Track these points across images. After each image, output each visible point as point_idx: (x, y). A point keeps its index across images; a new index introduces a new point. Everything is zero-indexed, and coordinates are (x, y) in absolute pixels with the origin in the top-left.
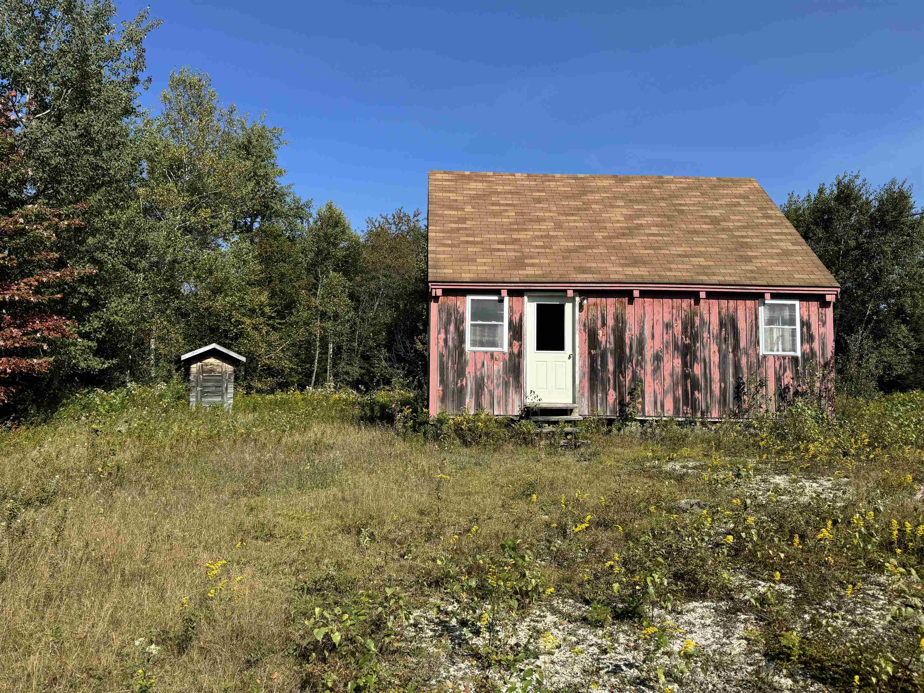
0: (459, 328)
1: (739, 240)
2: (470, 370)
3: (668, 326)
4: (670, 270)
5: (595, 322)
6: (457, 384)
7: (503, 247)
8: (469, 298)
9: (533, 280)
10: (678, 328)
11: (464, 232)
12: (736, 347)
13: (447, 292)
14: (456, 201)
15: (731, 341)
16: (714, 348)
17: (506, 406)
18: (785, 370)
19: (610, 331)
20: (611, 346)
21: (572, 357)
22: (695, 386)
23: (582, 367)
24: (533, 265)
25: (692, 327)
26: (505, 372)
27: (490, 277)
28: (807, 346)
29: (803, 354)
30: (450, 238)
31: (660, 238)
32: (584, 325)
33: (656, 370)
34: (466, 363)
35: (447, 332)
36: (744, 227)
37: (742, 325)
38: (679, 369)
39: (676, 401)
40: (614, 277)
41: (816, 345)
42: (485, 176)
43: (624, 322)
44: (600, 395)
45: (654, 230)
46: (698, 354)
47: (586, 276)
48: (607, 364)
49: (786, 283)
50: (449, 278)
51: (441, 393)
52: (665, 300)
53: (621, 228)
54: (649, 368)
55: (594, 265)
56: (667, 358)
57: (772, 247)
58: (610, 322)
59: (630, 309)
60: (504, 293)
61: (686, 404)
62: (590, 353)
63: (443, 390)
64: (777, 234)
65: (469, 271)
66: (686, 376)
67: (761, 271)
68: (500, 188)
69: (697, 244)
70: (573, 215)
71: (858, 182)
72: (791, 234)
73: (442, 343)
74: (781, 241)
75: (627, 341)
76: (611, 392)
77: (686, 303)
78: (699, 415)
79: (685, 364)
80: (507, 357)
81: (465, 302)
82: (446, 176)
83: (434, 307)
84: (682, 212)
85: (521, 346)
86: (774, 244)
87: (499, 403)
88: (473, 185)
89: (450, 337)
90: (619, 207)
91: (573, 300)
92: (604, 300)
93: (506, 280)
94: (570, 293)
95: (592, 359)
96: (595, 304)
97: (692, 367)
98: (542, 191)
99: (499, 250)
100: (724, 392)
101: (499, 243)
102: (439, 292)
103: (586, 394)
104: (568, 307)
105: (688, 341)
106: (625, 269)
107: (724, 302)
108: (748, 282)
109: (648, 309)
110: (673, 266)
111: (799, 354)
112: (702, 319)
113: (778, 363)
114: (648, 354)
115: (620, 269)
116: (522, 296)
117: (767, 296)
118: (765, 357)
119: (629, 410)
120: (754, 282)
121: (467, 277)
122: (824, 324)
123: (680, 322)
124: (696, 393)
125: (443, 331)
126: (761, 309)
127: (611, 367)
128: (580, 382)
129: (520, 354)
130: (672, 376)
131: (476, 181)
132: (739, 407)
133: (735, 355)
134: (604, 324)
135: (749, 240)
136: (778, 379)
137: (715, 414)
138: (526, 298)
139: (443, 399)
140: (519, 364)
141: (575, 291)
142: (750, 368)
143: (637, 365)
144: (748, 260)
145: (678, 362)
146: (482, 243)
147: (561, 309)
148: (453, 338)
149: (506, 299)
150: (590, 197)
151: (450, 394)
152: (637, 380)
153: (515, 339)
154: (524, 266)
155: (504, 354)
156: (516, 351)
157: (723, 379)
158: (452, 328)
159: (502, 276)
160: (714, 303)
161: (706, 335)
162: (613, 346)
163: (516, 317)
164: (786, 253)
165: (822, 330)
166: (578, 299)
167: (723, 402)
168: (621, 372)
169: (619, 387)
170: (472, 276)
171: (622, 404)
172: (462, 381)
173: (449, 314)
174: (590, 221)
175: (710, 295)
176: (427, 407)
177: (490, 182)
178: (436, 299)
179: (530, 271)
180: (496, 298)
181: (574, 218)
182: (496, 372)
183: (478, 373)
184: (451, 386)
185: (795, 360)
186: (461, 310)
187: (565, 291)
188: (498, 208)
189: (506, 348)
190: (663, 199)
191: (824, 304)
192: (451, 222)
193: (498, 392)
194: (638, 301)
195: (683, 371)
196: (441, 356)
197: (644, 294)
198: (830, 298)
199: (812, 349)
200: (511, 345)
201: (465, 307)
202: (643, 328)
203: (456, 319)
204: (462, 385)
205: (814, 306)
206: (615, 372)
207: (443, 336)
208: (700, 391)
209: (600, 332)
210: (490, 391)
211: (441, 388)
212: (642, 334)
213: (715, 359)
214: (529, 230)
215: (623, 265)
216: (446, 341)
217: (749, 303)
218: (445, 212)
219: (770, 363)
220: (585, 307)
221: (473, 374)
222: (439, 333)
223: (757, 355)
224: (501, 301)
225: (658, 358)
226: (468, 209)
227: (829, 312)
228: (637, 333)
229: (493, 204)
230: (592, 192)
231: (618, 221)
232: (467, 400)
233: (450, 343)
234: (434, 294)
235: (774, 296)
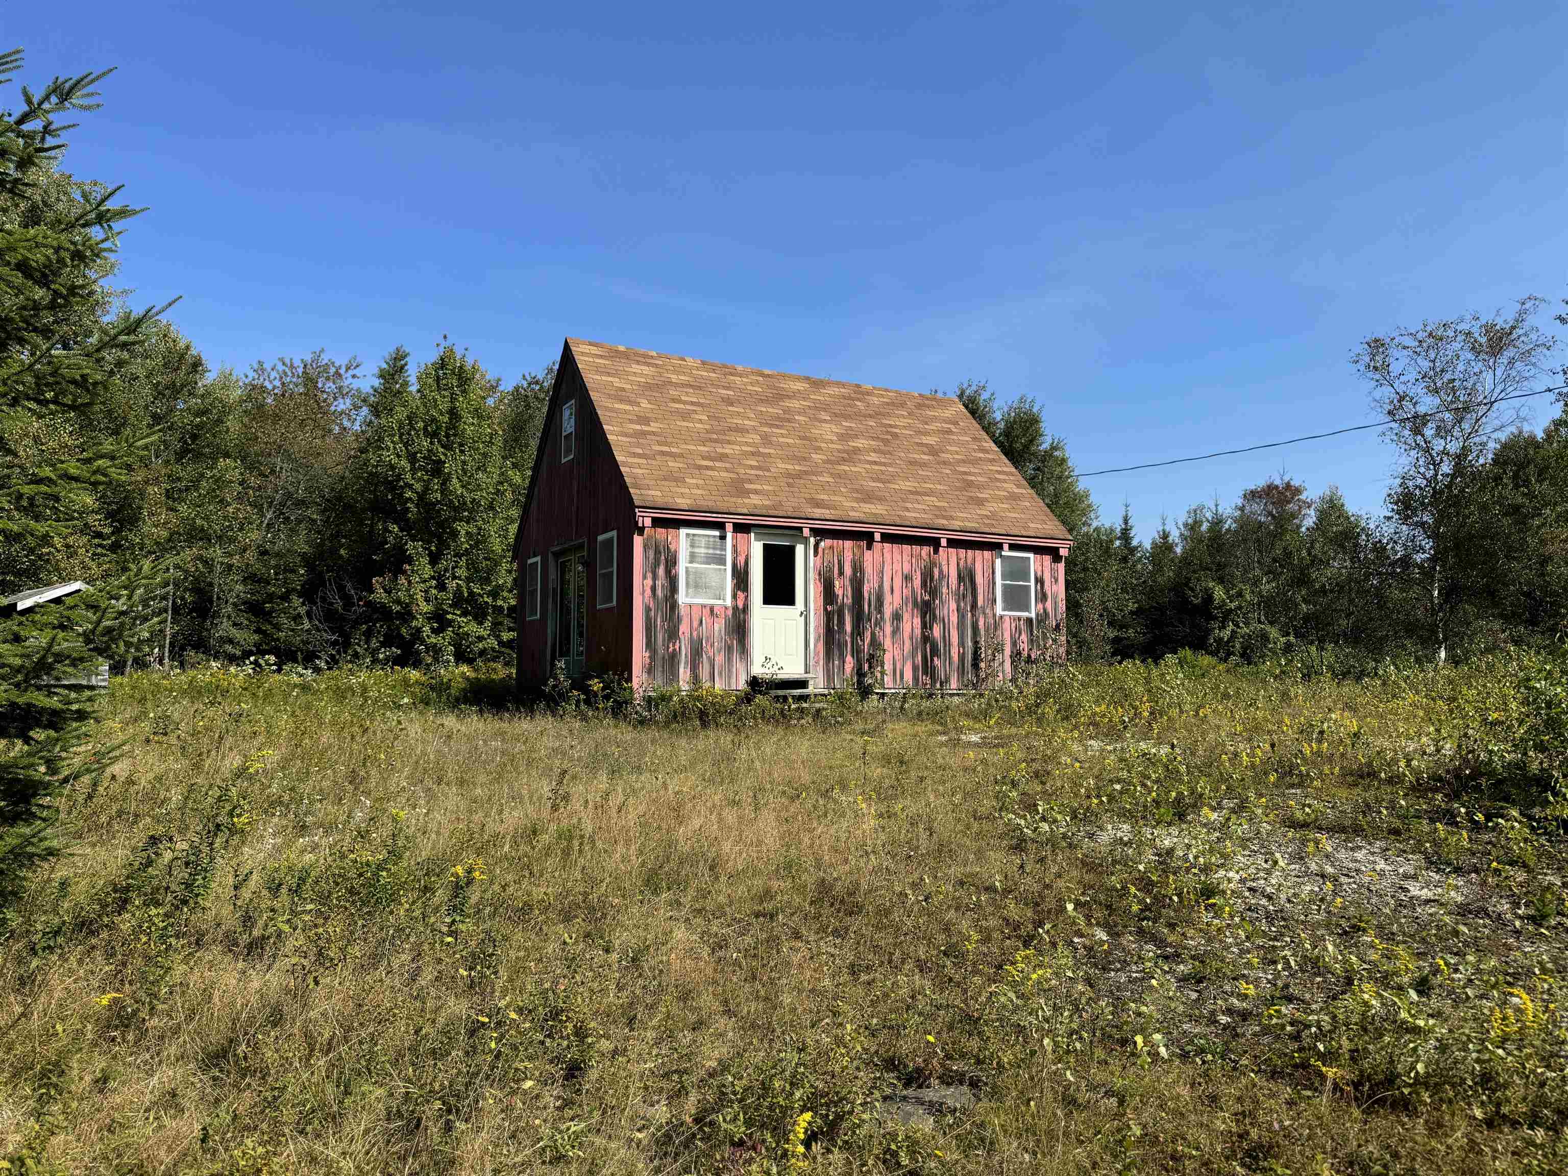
0: (670, 572)
1: (965, 477)
2: (684, 628)
3: (907, 578)
4: (907, 509)
5: (831, 570)
6: (668, 648)
7: (710, 464)
8: (683, 531)
9: (764, 512)
10: (917, 582)
11: (653, 437)
12: (974, 606)
13: (657, 522)
14: (623, 389)
15: (969, 598)
16: (953, 606)
17: (730, 677)
18: (1020, 634)
19: (847, 583)
20: (848, 601)
21: (805, 614)
22: (935, 652)
23: (817, 628)
24: (756, 492)
25: (932, 580)
26: (727, 633)
27: (709, 504)
28: (1040, 606)
29: (1037, 615)
30: (638, 445)
31: (883, 468)
32: (820, 574)
33: (896, 631)
34: (679, 619)
35: (655, 578)
36: (964, 461)
37: (979, 579)
38: (918, 632)
39: (915, 668)
40: (854, 515)
41: (1049, 604)
42: (645, 356)
43: (862, 571)
44: (836, 662)
45: (873, 457)
46: (937, 612)
47: (823, 511)
48: (844, 624)
49: (1025, 533)
50: (660, 502)
51: (648, 661)
52: (905, 546)
53: (839, 451)
54: (888, 629)
55: (825, 497)
56: (906, 616)
57: (998, 488)
58: (848, 570)
59: (868, 554)
60: (729, 527)
61: (925, 673)
62: (825, 609)
63: (650, 657)
64: (999, 472)
65: (683, 495)
66: (926, 639)
67: (993, 516)
68: (674, 378)
69: (925, 479)
70: (777, 427)
71: (985, 396)
72: (1012, 474)
73: (648, 592)
74: (1005, 481)
75: (866, 595)
76: (849, 659)
77: (926, 550)
78: (938, 686)
79: (924, 626)
80: (730, 612)
81: (678, 536)
82: (594, 350)
83: (638, 541)
84: (895, 436)
85: (746, 597)
86: (998, 484)
87: (720, 674)
88: (636, 368)
89: (659, 583)
90: (825, 421)
91: (806, 541)
92: (841, 542)
93: (732, 510)
94: (806, 532)
95: (828, 616)
96: (831, 548)
97: (931, 629)
98: (728, 388)
99: (707, 468)
100: (962, 658)
101: (703, 458)
102: (648, 522)
103: (821, 663)
104: (800, 550)
105: (927, 598)
106: (862, 505)
107: (962, 552)
108: (987, 530)
109: (887, 556)
110: (909, 505)
111: (1033, 615)
112: (941, 572)
113: (1013, 625)
114: (888, 611)
115: (855, 505)
116: (748, 532)
117: (1006, 547)
118: (1001, 617)
119: (868, 681)
120: (993, 530)
121: (683, 503)
122: (1056, 580)
123: (919, 573)
124: (935, 659)
125: (649, 575)
126: (998, 562)
127: (848, 628)
128: (815, 646)
129: (746, 609)
130: (911, 638)
131: (638, 362)
132: (977, 676)
133: (973, 615)
134: (841, 573)
135: (973, 478)
136: (1014, 644)
137: (954, 684)
138: (753, 535)
139: (650, 671)
140: (745, 621)
141: (811, 529)
142: (987, 630)
143: (876, 625)
144: (980, 502)
145: (917, 621)
146: (681, 455)
147: (791, 550)
148: (663, 586)
149: (729, 535)
150: (787, 403)
151: (659, 663)
152: (876, 644)
153: (739, 589)
154: (747, 493)
155: (726, 608)
156: (740, 605)
157: (962, 644)
158: (661, 571)
159: (726, 504)
160: (952, 551)
161: (944, 590)
162: (850, 601)
163: (741, 560)
164: (1013, 497)
165: (1054, 587)
166: (812, 540)
167: (962, 671)
168: (859, 634)
169: (857, 652)
170: (688, 502)
171: (860, 674)
172: (674, 645)
173: (657, 552)
174: (801, 438)
175: (952, 543)
176: (629, 679)
177: (656, 366)
178: (641, 531)
179: (755, 500)
180: (717, 533)
181: (778, 431)
182: (716, 634)
183: (695, 634)
184: (661, 651)
185: (1029, 621)
186: (672, 547)
187: (800, 529)
188: (682, 406)
189: (729, 602)
190: (870, 416)
191: (1057, 558)
192: (631, 421)
193: (720, 659)
194: (877, 546)
195: (923, 633)
196: (648, 609)
197: (886, 538)
198: (1063, 552)
199: (1045, 610)
200: (734, 596)
201: (678, 542)
202: (882, 578)
203: (667, 560)
204: (674, 650)
205: (1047, 559)
206: (852, 634)
207: (649, 582)
208: (939, 657)
209: (837, 583)
210: (709, 658)
211: (647, 654)
212: (881, 587)
213: (954, 619)
214: (734, 443)
215: (858, 500)
216: (654, 589)
217: (987, 554)
218: (616, 406)
219: (1006, 625)
220: (820, 550)
221: (688, 635)
222: (645, 577)
223: (994, 615)
224: (723, 538)
225: (897, 617)
226: (645, 404)
227: (1061, 566)
228: (876, 586)
229: (674, 400)
230: (789, 397)
231: (832, 442)
232: (681, 670)
233: (659, 592)
234: (640, 525)
235: (1013, 547)
